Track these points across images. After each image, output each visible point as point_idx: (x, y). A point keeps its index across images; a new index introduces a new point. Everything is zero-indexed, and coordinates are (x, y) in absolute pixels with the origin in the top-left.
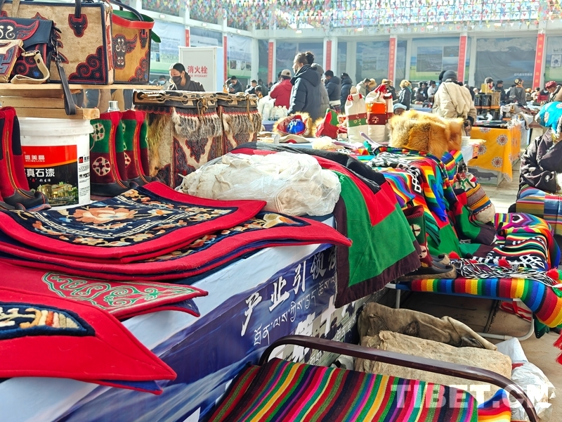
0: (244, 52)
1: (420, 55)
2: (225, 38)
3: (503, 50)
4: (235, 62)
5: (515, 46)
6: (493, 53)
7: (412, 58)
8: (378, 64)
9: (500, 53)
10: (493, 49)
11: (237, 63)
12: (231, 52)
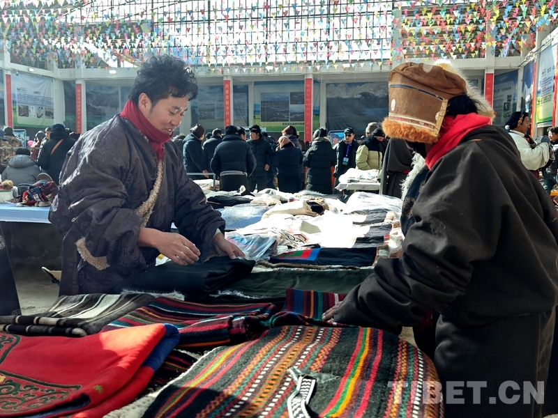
0: (42, 95)
1: (264, 102)
2: (8, 76)
3: (355, 97)
4: (27, 108)
5: (368, 91)
6: (345, 100)
7: (255, 105)
8: (216, 112)
9: (352, 99)
10: (344, 96)
11: (30, 108)
12: (20, 95)
